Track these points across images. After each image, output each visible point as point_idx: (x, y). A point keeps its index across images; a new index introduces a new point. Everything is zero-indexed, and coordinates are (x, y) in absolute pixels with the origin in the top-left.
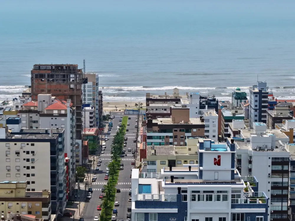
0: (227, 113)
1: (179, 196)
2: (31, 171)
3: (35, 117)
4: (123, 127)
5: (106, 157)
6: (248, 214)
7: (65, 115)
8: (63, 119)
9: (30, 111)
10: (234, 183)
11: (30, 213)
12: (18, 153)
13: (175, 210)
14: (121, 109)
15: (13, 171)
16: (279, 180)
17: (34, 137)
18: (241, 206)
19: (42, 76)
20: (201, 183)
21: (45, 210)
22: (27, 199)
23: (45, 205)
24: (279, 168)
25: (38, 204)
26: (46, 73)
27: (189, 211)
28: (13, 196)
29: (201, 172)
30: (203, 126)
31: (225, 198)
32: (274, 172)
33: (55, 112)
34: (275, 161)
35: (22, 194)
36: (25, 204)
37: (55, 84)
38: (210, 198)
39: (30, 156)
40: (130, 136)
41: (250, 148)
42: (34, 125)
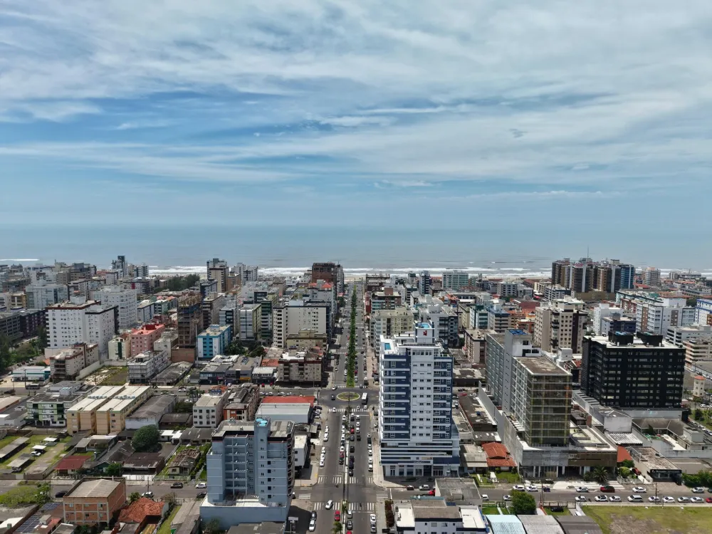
0: (408, 286)
1: (407, 353)
2: (316, 322)
3: (315, 291)
4: (355, 291)
5: (348, 308)
6: (443, 362)
7: (331, 291)
8: (330, 293)
9: (313, 288)
10: (434, 345)
11: (317, 345)
12: (309, 313)
13: (405, 360)
14: (353, 280)
15: (307, 322)
16: (443, 328)
17: (317, 305)
18: (439, 358)
19: (317, 269)
20: (417, 345)
21: (325, 344)
22: (315, 338)
23: (324, 341)
24: (443, 322)
25: (321, 341)
26: (319, 267)
27: (412, 360)
28: (308, 336)
29: (416, 339)
30: (400, 297)
31: (430, 354)
32: (440, 324)
33: (326, 289)
34: (441, 319)
35: (313, 336)
36: (314, 341)
37: (323, 273)
38: (422, 354)
39: (316, 315)
40: (358, 296)
41: (427, 311)
42: (315, 295)
